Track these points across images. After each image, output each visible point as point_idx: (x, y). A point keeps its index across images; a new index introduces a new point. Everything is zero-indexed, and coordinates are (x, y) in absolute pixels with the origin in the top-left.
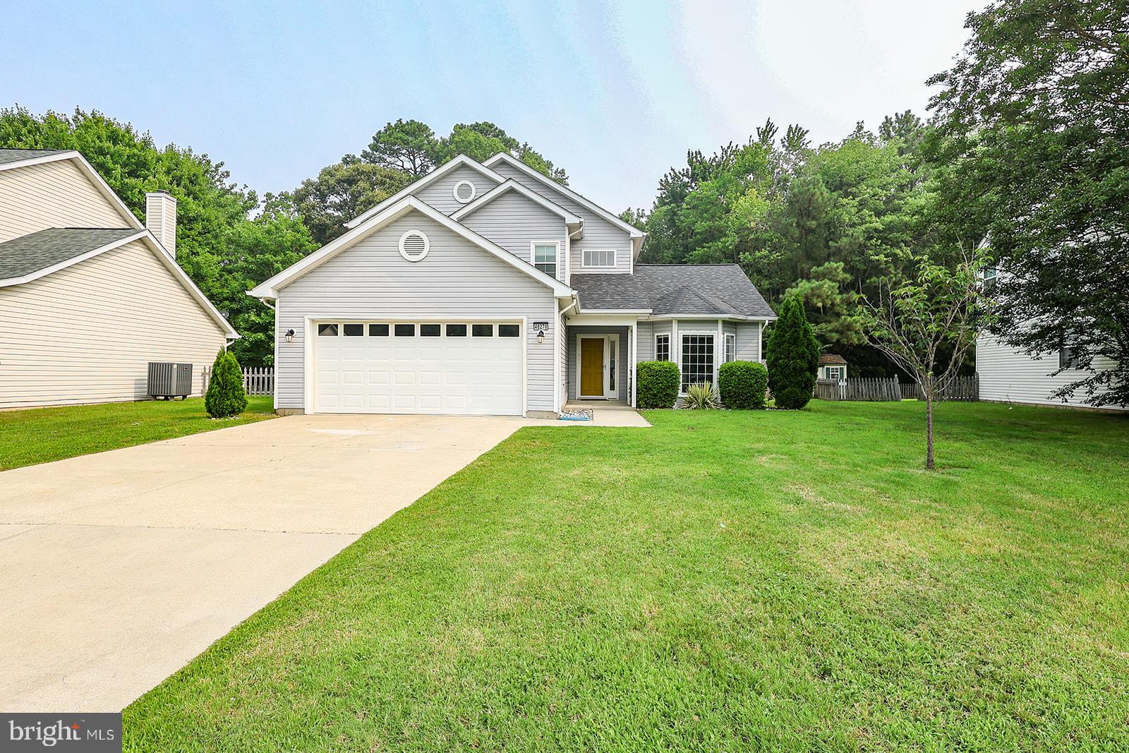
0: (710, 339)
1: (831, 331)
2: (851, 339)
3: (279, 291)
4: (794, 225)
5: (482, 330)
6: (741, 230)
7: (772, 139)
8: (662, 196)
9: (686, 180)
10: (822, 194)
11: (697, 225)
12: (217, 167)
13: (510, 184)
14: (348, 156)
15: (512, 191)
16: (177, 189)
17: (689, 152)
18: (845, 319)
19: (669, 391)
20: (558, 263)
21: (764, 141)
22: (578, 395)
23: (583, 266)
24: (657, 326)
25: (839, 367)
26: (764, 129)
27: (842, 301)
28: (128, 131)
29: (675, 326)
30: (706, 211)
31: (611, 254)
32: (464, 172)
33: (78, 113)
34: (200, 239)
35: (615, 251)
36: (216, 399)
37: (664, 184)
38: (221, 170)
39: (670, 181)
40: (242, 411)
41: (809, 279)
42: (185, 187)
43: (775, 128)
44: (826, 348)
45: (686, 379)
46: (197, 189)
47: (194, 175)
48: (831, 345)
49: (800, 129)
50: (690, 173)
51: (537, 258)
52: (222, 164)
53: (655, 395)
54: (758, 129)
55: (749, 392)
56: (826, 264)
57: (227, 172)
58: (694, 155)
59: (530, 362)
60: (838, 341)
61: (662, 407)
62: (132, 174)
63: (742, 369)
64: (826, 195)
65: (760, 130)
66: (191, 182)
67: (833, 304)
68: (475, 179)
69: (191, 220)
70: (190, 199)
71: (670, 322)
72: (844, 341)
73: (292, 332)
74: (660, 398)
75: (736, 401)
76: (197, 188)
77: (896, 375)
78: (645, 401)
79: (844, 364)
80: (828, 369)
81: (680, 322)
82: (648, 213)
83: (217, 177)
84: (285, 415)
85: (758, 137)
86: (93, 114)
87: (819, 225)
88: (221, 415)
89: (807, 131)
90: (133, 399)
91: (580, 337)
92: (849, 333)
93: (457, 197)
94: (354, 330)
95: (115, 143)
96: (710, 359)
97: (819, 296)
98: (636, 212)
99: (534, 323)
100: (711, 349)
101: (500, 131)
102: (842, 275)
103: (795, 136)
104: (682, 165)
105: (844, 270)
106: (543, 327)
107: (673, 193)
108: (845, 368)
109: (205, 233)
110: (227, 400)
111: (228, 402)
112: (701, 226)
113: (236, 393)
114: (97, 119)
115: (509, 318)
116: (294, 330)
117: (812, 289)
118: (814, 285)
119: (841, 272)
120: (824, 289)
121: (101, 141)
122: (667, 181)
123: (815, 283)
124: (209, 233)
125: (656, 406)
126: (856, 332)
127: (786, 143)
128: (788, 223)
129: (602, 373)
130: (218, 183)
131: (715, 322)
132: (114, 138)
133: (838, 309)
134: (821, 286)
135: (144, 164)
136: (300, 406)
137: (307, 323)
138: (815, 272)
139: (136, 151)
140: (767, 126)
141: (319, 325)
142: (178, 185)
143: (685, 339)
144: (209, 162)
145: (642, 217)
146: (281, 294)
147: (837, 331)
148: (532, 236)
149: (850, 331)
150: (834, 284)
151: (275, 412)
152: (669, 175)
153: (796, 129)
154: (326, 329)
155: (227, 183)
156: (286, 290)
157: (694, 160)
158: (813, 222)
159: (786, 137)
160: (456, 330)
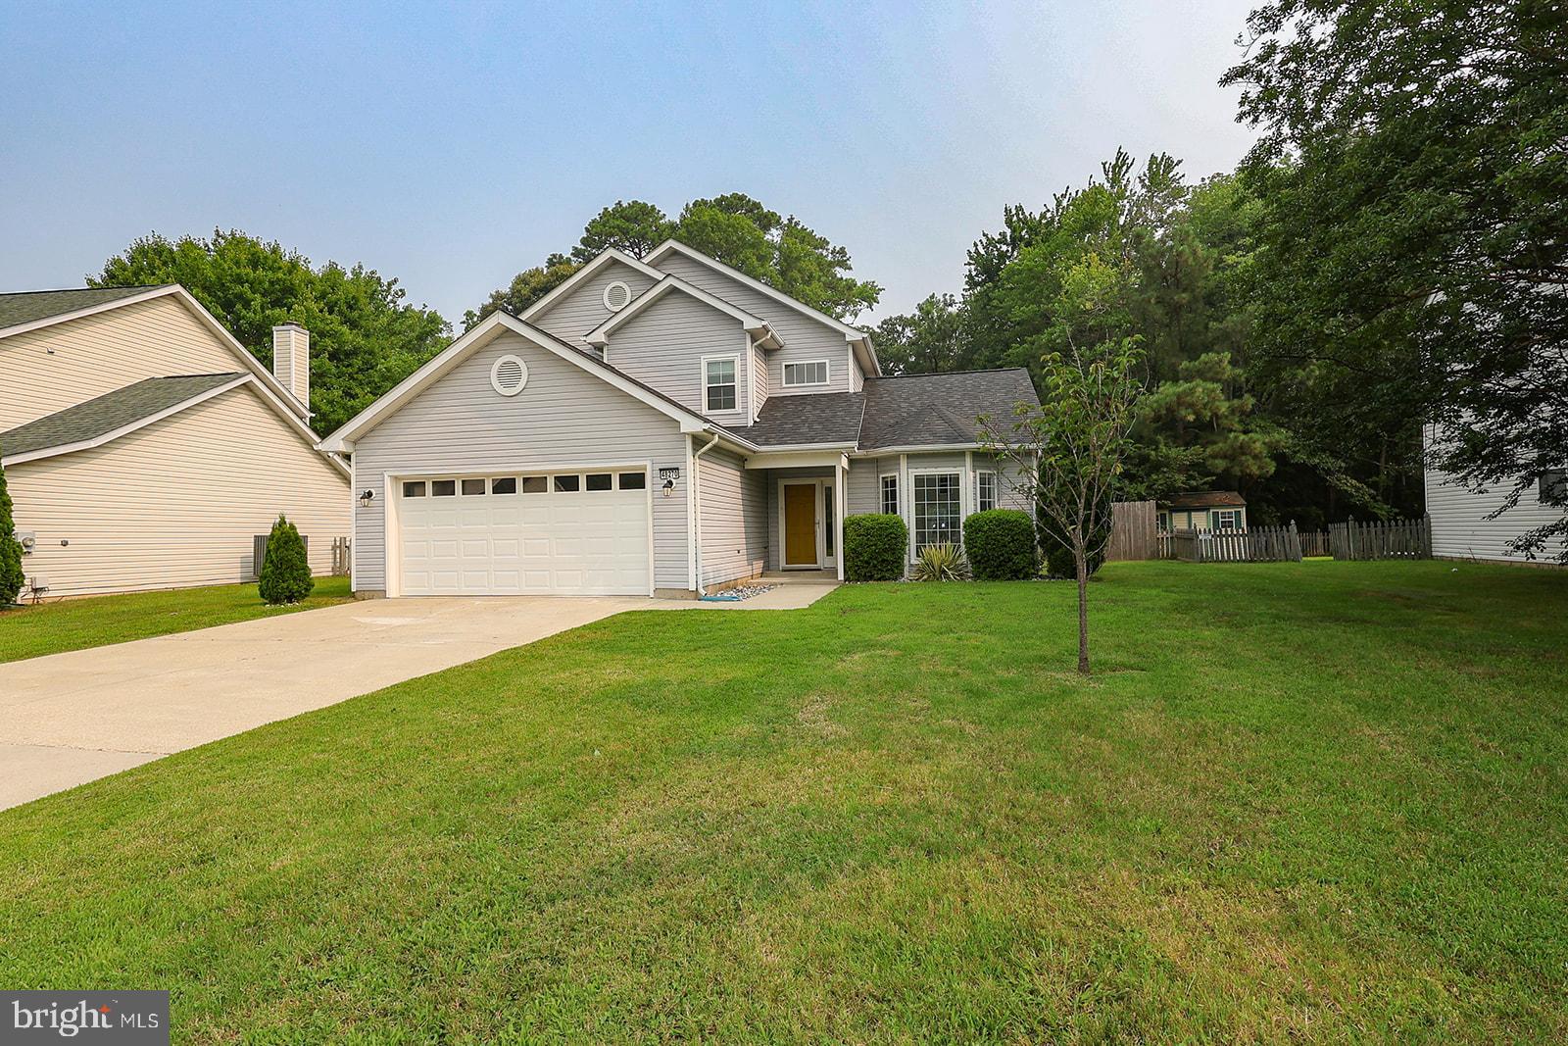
0: (955, 480)
1: (1214, 456)
2: (1247, 467)
3: (355, 443)
4: (1153, 301)
5: (599, 482)
6: (1075, 315)
7: (1126, 178)
8: (970, 274)
9: (1004, 248)
10: (1194, 253)
11: (1016, 311)
12: (390, 285)
13: (671, 281)
14: (554, 256)
15: (673, 291)
16: (329, 317)
17: (1006, 208)
18: (1236, 437)
19: (888, 557)
20: (738, 384)
21: (1114, 182)
22: (783, 564)
23: (785, 385)
24: (883, 464)
25: (1233, 510)
26: (1114, 163)
27: (1233, 411)
28: (274, 251)
29: (903, 463)
30: (1029, 289)
31: (822, 366)
32: (615, 270)
33: (218, 235)
34: (360, 377)
35: (827, 361)
36: (269, 581)
37: (975, 258)
38: (394, 288)
39: (983, 252)
40: (306, 596)
41: (1175, 380)
42: (341, 313)
43: (1129, 161)
44: (1205, 483)
45: (921, 538)
46: (357, 315)
47: (353, 298)
48: (1214, 478)
49: (1169, 158)
50: (1008, 238)
51: (710, 379)
52: (395, 281)
53: (867, 562)
54: (1104, 164)
55: (1003, 555)
56: (1203, 356)
57: (401, 290)
58: (1014, 212)
59: (657, 522)
60: (1227, 470)
61: (879, 579)
62: (275, 304)
63: (991, 522)
64: (1200, 253)
65: (1107, 166)
66: (350, 307)
67: (1216, 415)
68: (632, 279)
69: (348, 355)
70: (345, 329)
71: (896, 457)
72: (1237, 471)
73: (370, 494)
74: (875, 566)
75: (985, 568)
76: (355, 314)
77: (1293, 522)
78: (856, 571)
79: (1241, 506)
80: (1216, 514)
81: (911, 456)
82: (958, 298)
83: (390, 297)
84: (364, 600)
85: (1105, 177)
86: (233, 234)
87: (1195, 299)
88: (276, 600)
89: (1180, 162)
90: (239, 581)
91: (782, 483)
92: (1243, 458)
93: (608, 304)
94: (444, 488)
95: (255, 268)
96: (956, 509)
97: (1191, 405)
98: (942, 299)
99: (661, 470)
100: (956, 495)
101: (754, 203)
102: (1228, 371)
103: (1161, 171)
104: (998, 227)
105: (1233, 363)
106: (673, 475)
107: (987, 267)
108: (1243, 511)
109: (368, 369)
110: (283, 582)
111: (285, 585)
112: (1021, 312)
113: (295, 574)
114: (236, 241)
115: (630, 464)
116: (372, 490)
117: (1179, 396)
118: (1181, 389)
119: (1229, 367)
120: (1197, 394)
121: (239, 268)
122: (977, 252)
123: (1183, 386)
124: (372, 368)
125: (871, 578)
126: (1255, 457)
127: (1146, 182)
128: (1143, 300)
129: (814, 532)
130: (392, 305)
131: (961, 454)
132: (255, 262)
133: (1225, 422)
134: (1192, 391)
135: (290, 291)
136: (380, 587)
137: (388, 481)
138: (1187, 370)
139: (280, 275)
140: (1118, 159)
141: (404, 483)
142: (331, 312)
143: (919, 481)
144: (379, 279)
145: (951, 305)
146: (357, 447)
147: (1225, 457)
148: (701, 350)
149: (1246, 454)
150: (1215, 385)
151: (353, 596)
152: (979, 243)
153: (1162, 158)
154: (412, 489)
155: (402, 303)
156: (362, 441)
157: (1015, 218)
158: (1184, 295)
159: (1147, 172)
160: (567, 483)
